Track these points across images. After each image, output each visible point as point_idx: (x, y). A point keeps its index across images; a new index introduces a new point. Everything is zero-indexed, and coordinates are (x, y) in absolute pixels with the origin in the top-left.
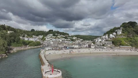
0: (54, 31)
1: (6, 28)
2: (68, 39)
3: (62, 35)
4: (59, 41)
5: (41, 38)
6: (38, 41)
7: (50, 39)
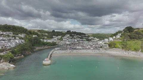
0: (71, 31)
1: (32, 33)
2: (83, 39)
3: (78, 36)
4: (75, 41)
6: (55, 41)
7: (66, 39)
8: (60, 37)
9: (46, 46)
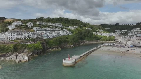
5: (124, 32)
7: (134, 34)
8: (124, 31)
9: (99, 40)
